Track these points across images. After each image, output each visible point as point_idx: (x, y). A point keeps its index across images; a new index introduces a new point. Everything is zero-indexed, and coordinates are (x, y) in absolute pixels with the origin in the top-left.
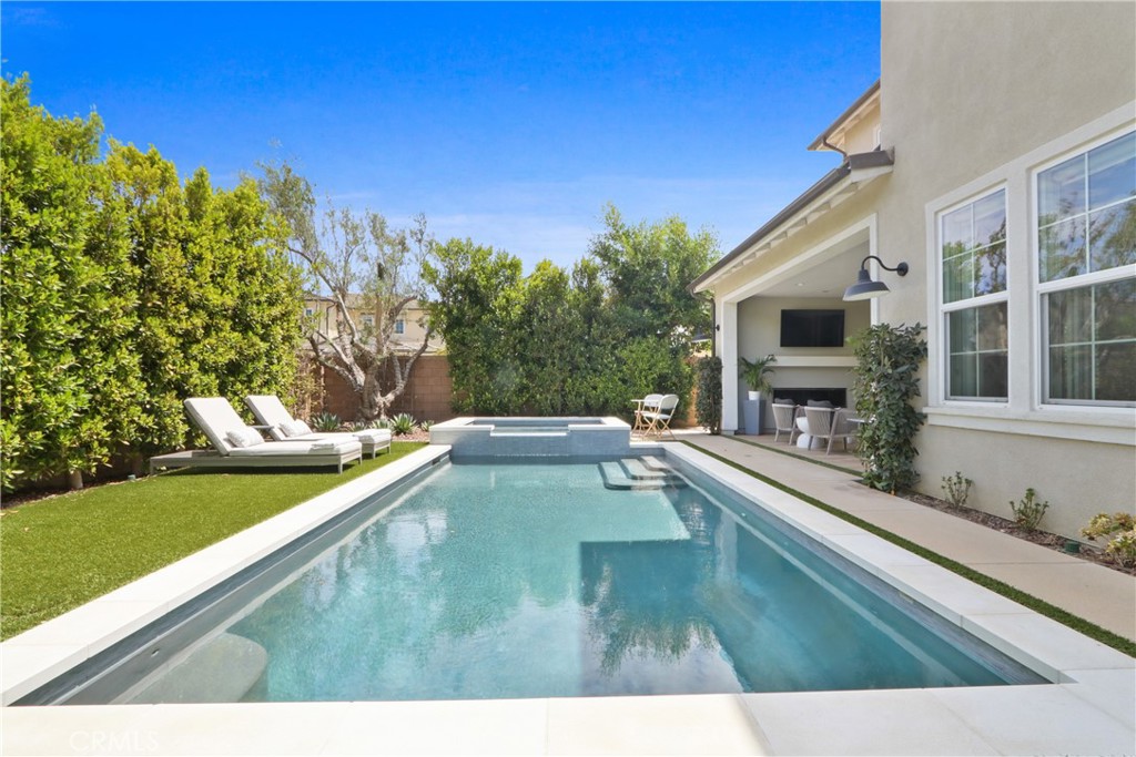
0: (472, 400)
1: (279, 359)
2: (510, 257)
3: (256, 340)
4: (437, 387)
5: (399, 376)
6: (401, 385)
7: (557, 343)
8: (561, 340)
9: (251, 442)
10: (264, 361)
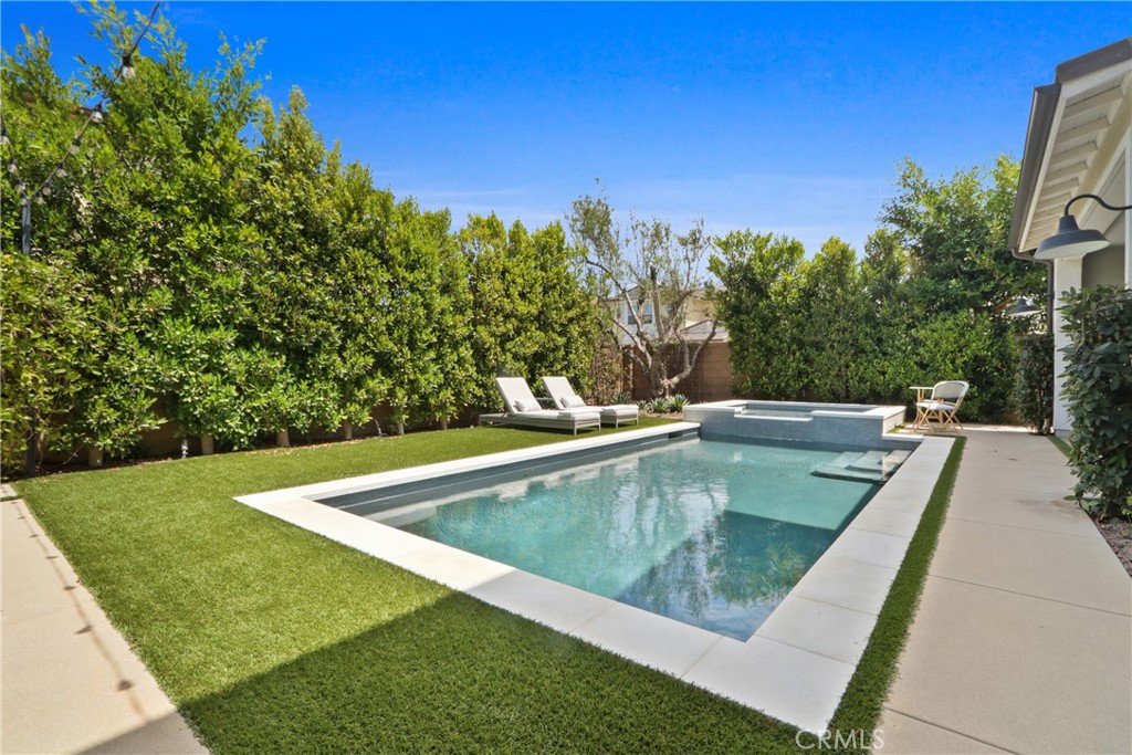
0: (750, 383)
1: (577, 350)
2: (789, 240)
3: (555, 336)
4: (721, 369)
5: (687, 361)
6: (688, 370)
7: (836, 326)
8: (842, 322)
9: (530, 407)
10: (562, 352)
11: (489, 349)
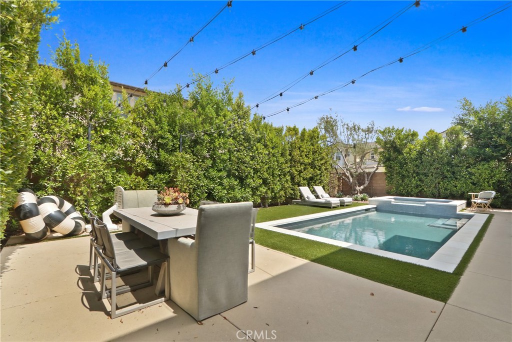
0: (395, 189)
1: (324, 176)
3: (317, 170)
4: (381, 184)
5: (366, 179)
6: (367, 183)
7: (434, 166)
8: (436, 165)
9: (312, 198)
10: (319, 177)
11: (295, 176)
